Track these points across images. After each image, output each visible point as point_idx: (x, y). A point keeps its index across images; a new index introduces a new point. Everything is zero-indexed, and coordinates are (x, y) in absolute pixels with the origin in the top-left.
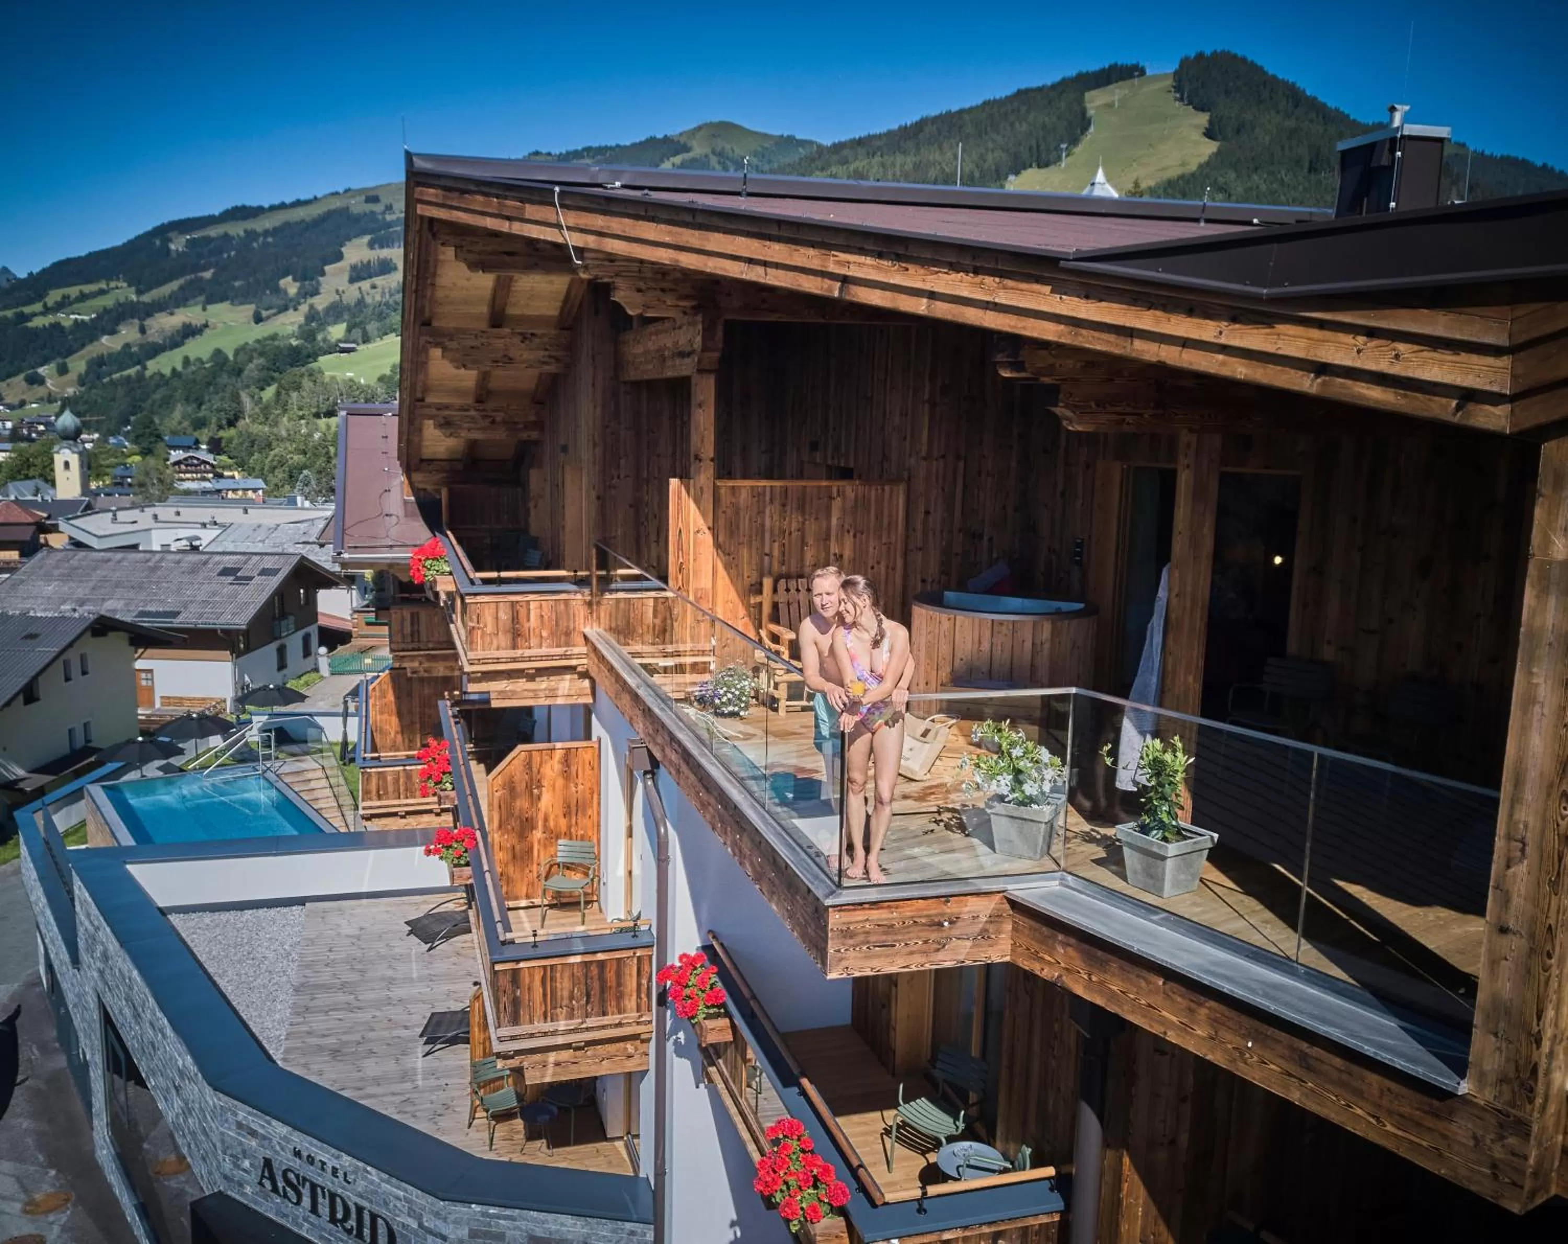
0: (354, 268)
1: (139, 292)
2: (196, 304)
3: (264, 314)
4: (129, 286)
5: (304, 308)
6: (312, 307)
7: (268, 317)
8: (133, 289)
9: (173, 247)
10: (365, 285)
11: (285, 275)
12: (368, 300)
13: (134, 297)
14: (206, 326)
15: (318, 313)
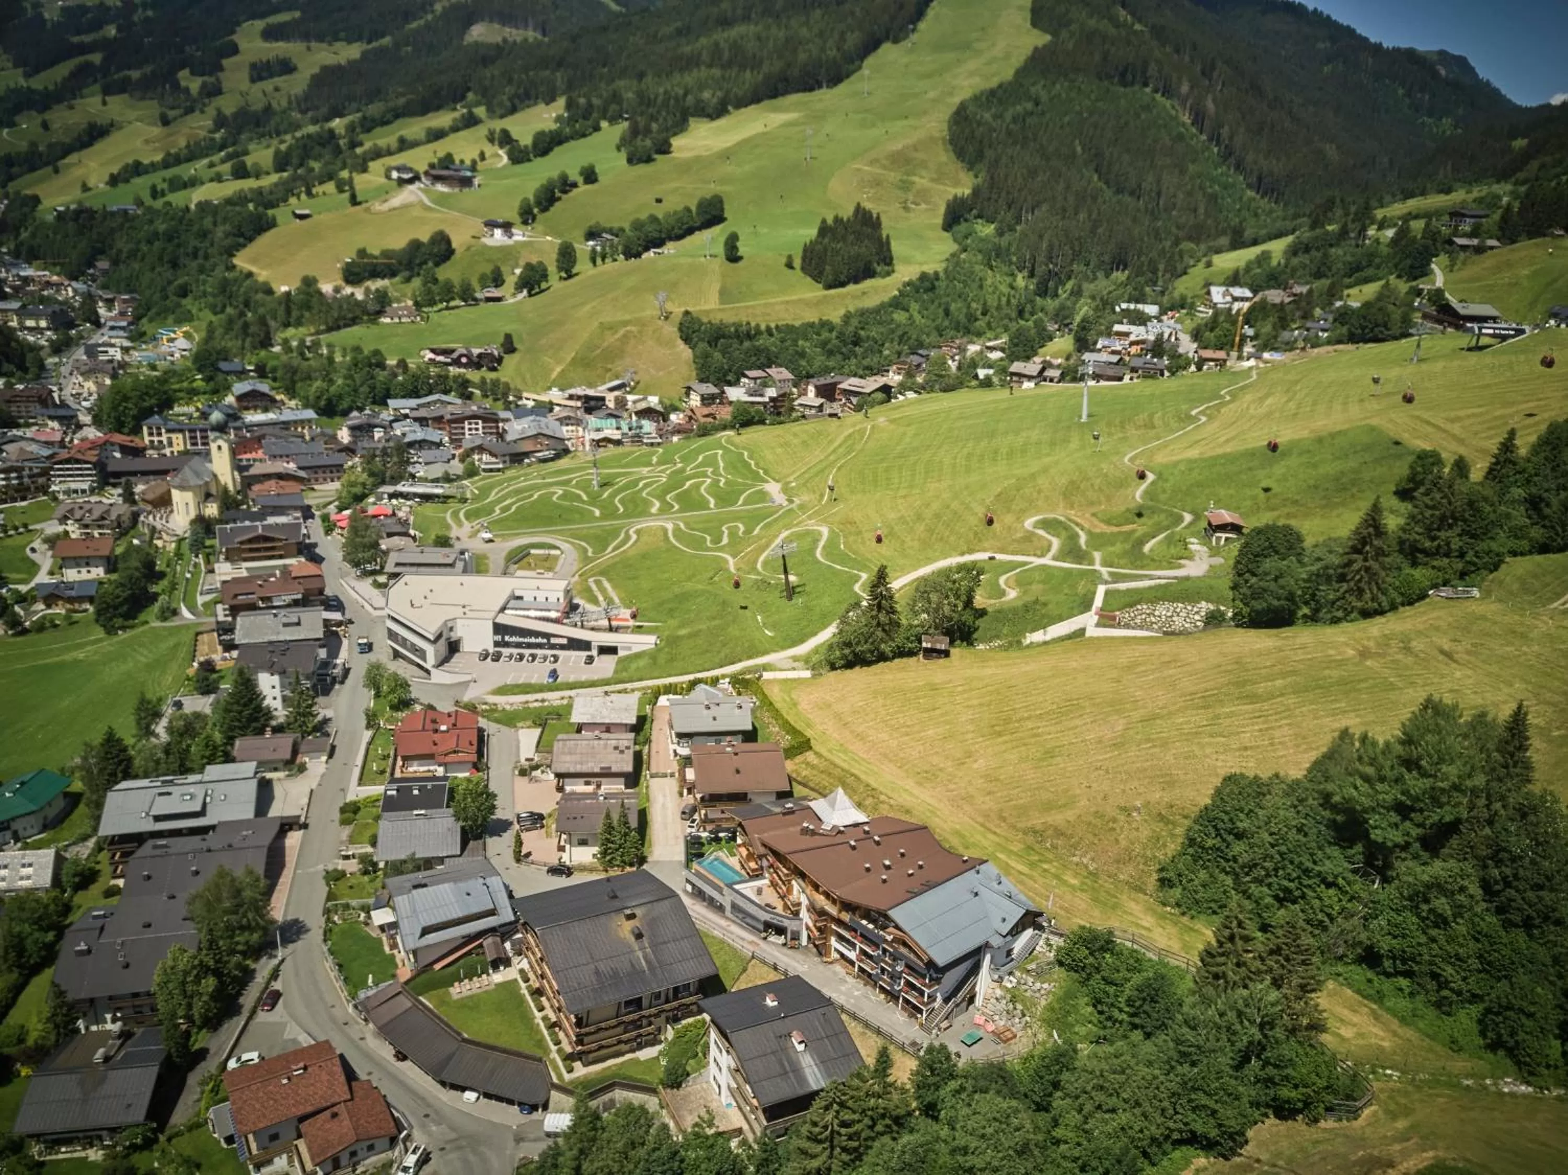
0: (253, 66)
1: (27, 76)
2: (92, 95)
3: (171, 114)
4: (16, 66)
5: (211, 111)
6: (219, 111)
7: (175, 119)
8: (20, 71)
9: (47, 16)
10: (268, 85)
11: (182, 67)
12: (274, 104)
13: (22, 82)
14: (112, 125)
15: (225, 117)
